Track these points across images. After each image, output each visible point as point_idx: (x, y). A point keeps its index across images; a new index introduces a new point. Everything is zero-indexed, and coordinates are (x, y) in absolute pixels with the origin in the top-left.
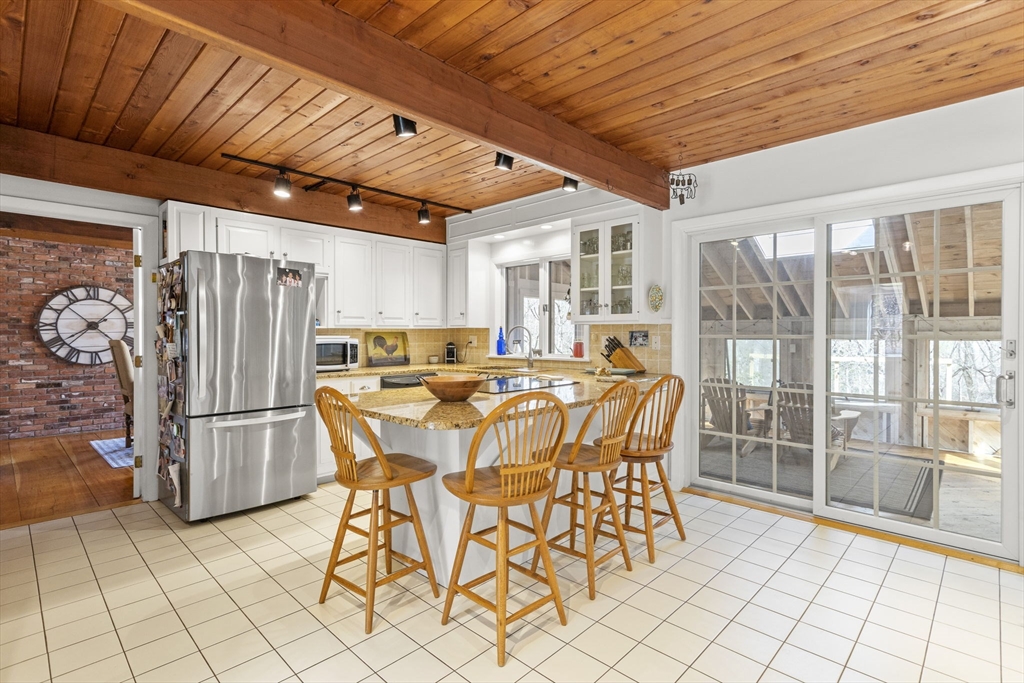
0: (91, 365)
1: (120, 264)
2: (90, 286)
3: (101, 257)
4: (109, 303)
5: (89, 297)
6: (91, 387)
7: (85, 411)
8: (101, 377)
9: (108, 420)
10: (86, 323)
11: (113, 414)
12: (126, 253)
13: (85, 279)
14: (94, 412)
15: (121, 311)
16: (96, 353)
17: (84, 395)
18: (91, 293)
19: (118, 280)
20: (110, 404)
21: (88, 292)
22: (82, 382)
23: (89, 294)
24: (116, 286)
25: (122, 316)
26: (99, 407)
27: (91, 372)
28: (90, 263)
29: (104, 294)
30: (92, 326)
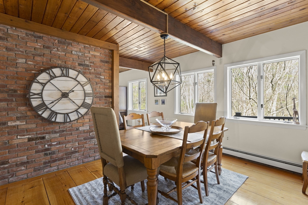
0: (64, 123)
1: (80, 54)
2: (64, 67)
3: (70, 48)
4: (75, 79)
5: (63, 75)
6: (63, 138)
7: (60, 155)
8: (70, 130)
9: (74, 159)
10: (60, 94)
11: (77, 154)
12: (84, 46)
13: (60, 62)
14: (66, 154)
15: (82, 85)
16: (67, 114)
17: (59, 143)
18: (64, 72)
19: (80, 65)
20: (75, 148)
21: (62, 71)
22: (58, 134)
23: (63, 73)
24: (79, 68)
25: (82, 89)
26: (69, 151)
27: (64, 127)
28: (64, 52)
29: (72, 73)
30: (65, 95)
